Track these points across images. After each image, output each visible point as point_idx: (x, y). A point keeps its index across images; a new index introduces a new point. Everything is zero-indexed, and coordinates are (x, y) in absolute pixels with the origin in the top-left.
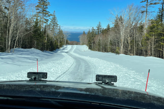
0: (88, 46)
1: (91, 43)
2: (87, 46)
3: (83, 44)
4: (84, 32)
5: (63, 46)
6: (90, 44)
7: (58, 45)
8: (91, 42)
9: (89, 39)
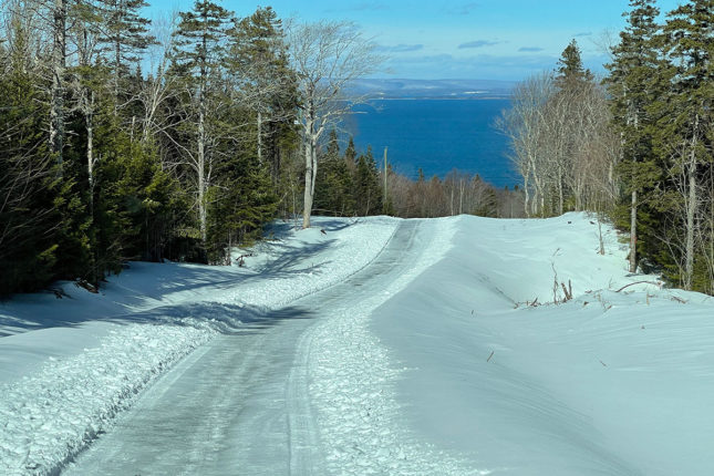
0: (623, 229)
1: (667, 184)
2: (610, 232)
3: (558, 203)
4: (571, 52)
5: (283, 231)
6: (658, 200)
7: (184, 215)
8: (678, 166)
9: (633, 120)
